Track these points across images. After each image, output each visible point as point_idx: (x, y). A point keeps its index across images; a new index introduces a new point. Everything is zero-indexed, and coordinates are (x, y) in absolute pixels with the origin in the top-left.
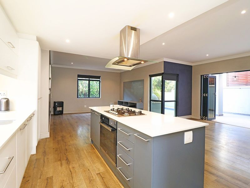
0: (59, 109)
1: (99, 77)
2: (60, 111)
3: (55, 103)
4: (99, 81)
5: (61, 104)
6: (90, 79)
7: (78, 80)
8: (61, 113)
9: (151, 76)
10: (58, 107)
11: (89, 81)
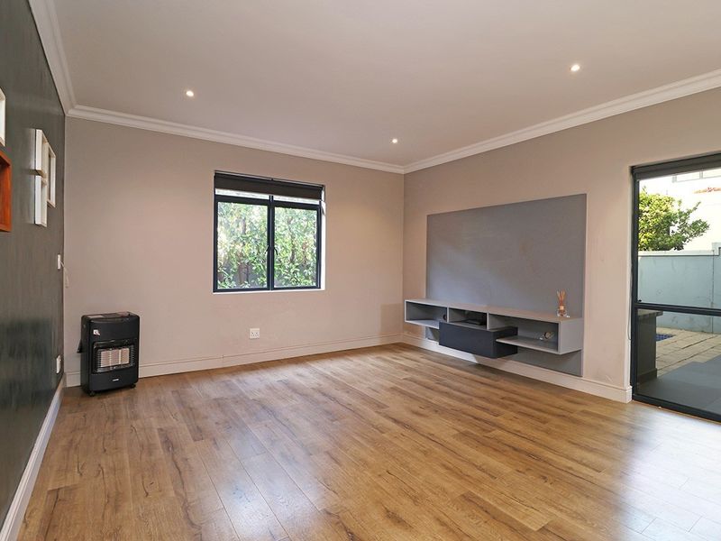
0: (112, 358)
1: (315, 192)
2: (118, 371)
3: (88, 324)
4: (317, 208)
5: (125, 330)
6: (276, 198)
7: (218, 199)
8: (127, 378)
9: (639, 173)
10: (107, 347)
11: (272, 205)
